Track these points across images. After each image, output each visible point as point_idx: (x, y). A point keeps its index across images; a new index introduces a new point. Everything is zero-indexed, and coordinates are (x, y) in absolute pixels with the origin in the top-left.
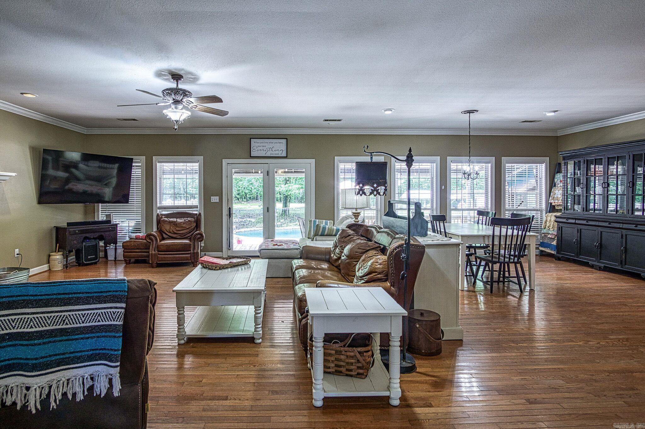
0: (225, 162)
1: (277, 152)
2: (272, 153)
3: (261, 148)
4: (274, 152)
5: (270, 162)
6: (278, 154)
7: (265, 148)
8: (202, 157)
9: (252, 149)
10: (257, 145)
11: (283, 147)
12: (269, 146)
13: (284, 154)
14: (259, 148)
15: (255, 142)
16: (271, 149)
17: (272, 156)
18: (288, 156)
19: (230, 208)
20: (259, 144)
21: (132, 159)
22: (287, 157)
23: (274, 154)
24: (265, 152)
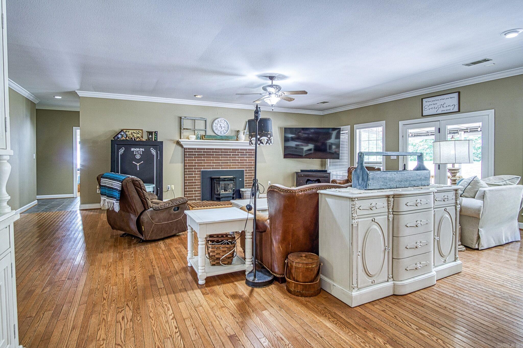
0: (401, 123)
1: (448, 108)
2: (443, 109)
3: (433, 106)
4: (445, 109)
5: (442, 119)
6: (450, 110)
7: (436, 106)
8: (384, 121)
9: (424, 109)
10: (428, 104)
11: (455, 101)
12: (439, 103)
13: (456, 109)
14: (430, 107)
15: (426, 102)
16: (442, 106)
17: (443, 112)
18: (461, 110)
19: (405, 165)
20: (430, 103)
21: (340, 128)
22: (459, 111)
23: (445, 110)
24: (436, 110)
